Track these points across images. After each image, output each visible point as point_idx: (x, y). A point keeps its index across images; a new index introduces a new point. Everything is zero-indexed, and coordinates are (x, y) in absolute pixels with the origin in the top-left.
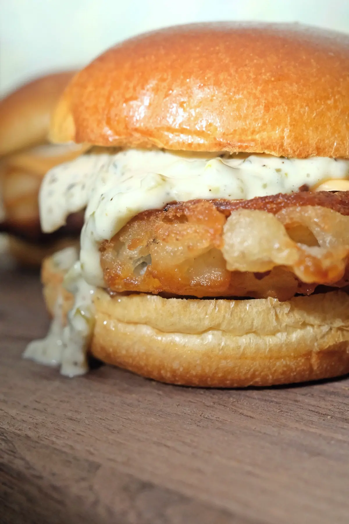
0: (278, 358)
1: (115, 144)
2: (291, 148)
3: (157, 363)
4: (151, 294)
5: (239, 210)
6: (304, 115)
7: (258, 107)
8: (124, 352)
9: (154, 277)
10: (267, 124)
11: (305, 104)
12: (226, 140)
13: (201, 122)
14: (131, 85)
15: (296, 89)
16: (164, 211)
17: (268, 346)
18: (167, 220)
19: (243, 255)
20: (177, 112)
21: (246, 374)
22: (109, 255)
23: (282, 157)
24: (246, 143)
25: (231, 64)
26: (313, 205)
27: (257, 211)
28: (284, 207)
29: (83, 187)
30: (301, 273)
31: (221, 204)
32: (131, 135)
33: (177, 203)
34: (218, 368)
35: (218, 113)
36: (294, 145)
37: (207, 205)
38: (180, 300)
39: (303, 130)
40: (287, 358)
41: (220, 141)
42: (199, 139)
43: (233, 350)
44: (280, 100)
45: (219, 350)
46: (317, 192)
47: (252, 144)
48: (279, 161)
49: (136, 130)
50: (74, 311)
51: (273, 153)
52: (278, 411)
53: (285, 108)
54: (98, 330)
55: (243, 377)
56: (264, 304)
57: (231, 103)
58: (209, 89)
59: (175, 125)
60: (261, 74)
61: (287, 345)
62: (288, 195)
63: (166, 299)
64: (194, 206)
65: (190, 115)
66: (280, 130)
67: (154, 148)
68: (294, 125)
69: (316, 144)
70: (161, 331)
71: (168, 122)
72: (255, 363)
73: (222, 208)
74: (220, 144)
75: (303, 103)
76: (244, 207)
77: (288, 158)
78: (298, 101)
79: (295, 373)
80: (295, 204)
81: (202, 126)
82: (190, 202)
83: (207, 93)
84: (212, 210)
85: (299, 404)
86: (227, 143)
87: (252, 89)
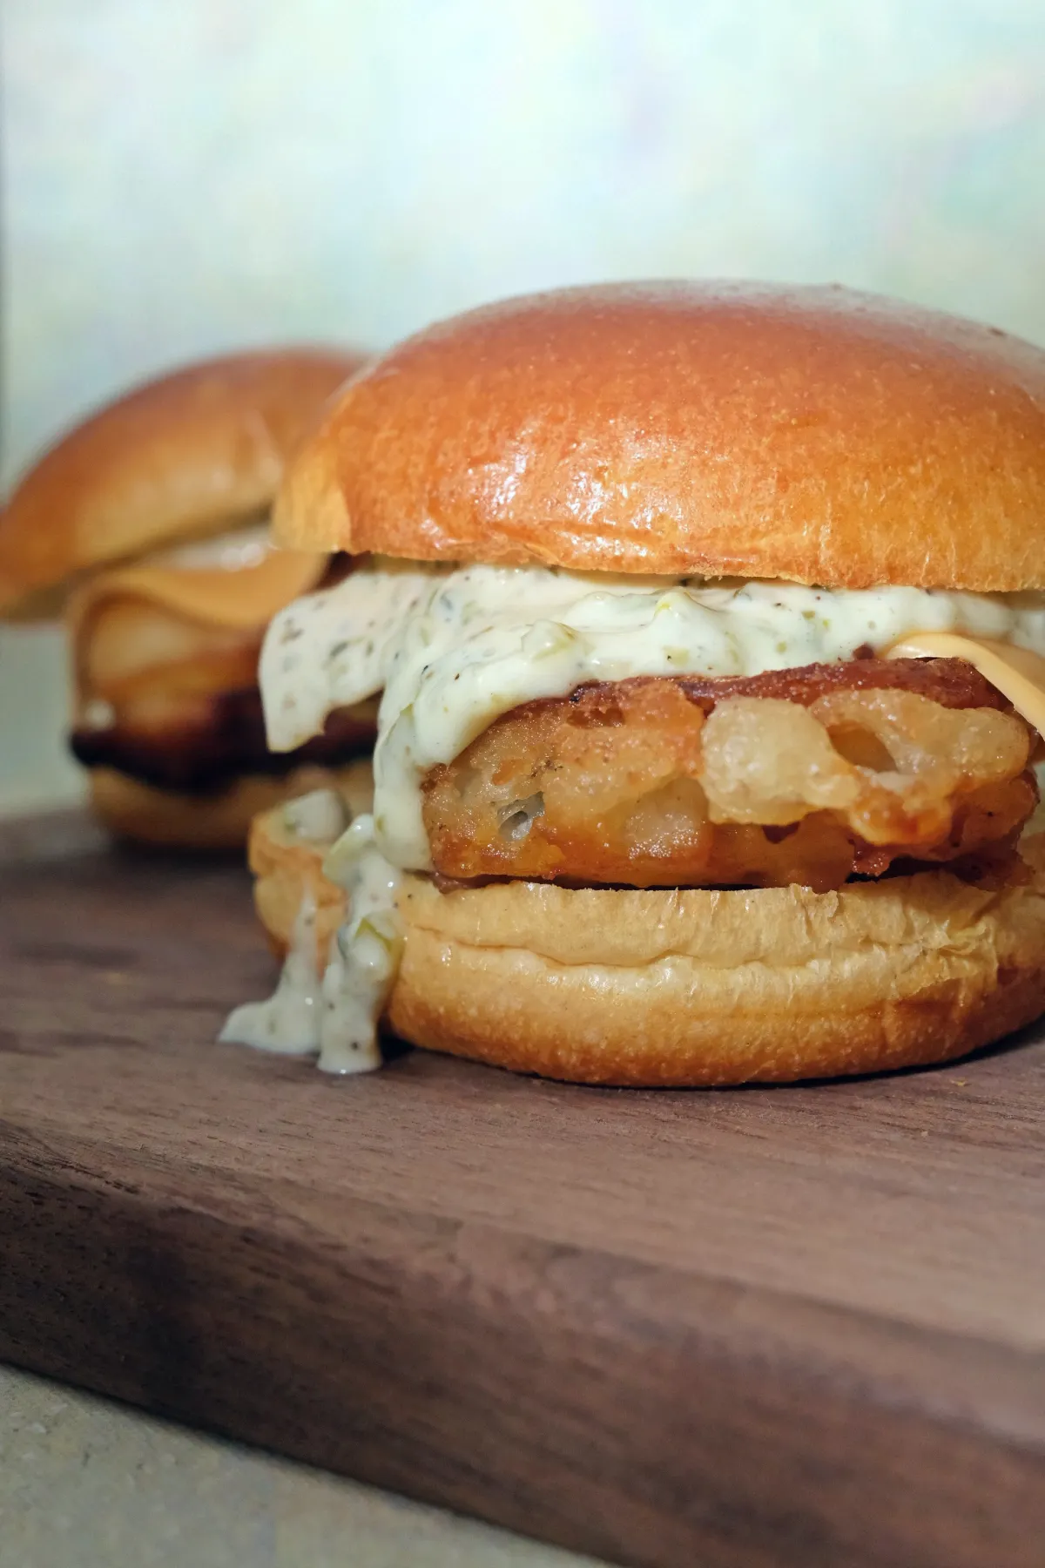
0: (812, 1016)
1: (448, 556)
2: (835, 567)
3: (550, 1032)
4: (539, 880)
5: (732, 697)
6: (861, 497)
7: (763, 482)
8: (473, 1012)
9: (551, 842)
10: (783, 518)
11: (862, 475)
12: (698, 550)
13: (642, 510)
14: (485, 428)
15: (843, 443)
16: (572, 700)
17: (791, 988)
18: (578, 720)
19: (745, 790)
20: (589, 489)
21: (742, 1052)
22: (444, 797)
23: (815, 587)
24: (740, 558)
25: (704, 388)
26: (884, 687)
27: (770, 700)
28: (826, 692)
29: (370, 649)
30: (863, 826)
31: (693, 687)
32: (485, 537)
33: (599, 684)
34: (683, 1040)
35: (678, 492)
36: (841, 562)
37: (667, 687)
38: (603, 891)
39: (858, 528)
40: (832, 1016)
41: (685, 553)
42: (637, 548)
43: (717, 998)
44: (810, 467)
45: (688, 999)
46: (891, 661)
47: (753, 559)
48: (811, 594)
49: (498, 526)
50: (355, 926)
51: (797, 578)
52: (816, 1126)
53: (822, 484)
54: (410, 967)
55: (737, 1060)
56: (783, 899)
57: (706, 471)
58: (657, 440)
59: (585, 517)
60: (768, 409)
61: (830, 986)
62: (832, 666)
63: (570, 891)
64: (640, 691)
65: (618, 494)
66: (811, 529)
67: (535, 562)
68: (840, 519)
69: (887, 558)
70: (558, 962)
71: (570, 510)
72: (763, 1028)
73: (697, 693)
74: (683, 560)
75: (858, 474)
76: (743, 693)
77: (828, 589)
78: (847, 469)
79: (850, 1051)
80: (847, 686)
81: (644, 521)
82: (630, 681)
83: (653, 449)
84: (677, 699)
85: (859, 1112)
86: (700, 557)
87: (750, 443)
